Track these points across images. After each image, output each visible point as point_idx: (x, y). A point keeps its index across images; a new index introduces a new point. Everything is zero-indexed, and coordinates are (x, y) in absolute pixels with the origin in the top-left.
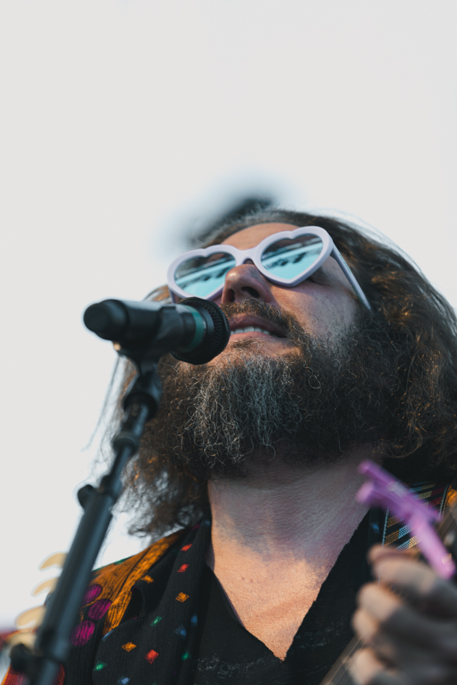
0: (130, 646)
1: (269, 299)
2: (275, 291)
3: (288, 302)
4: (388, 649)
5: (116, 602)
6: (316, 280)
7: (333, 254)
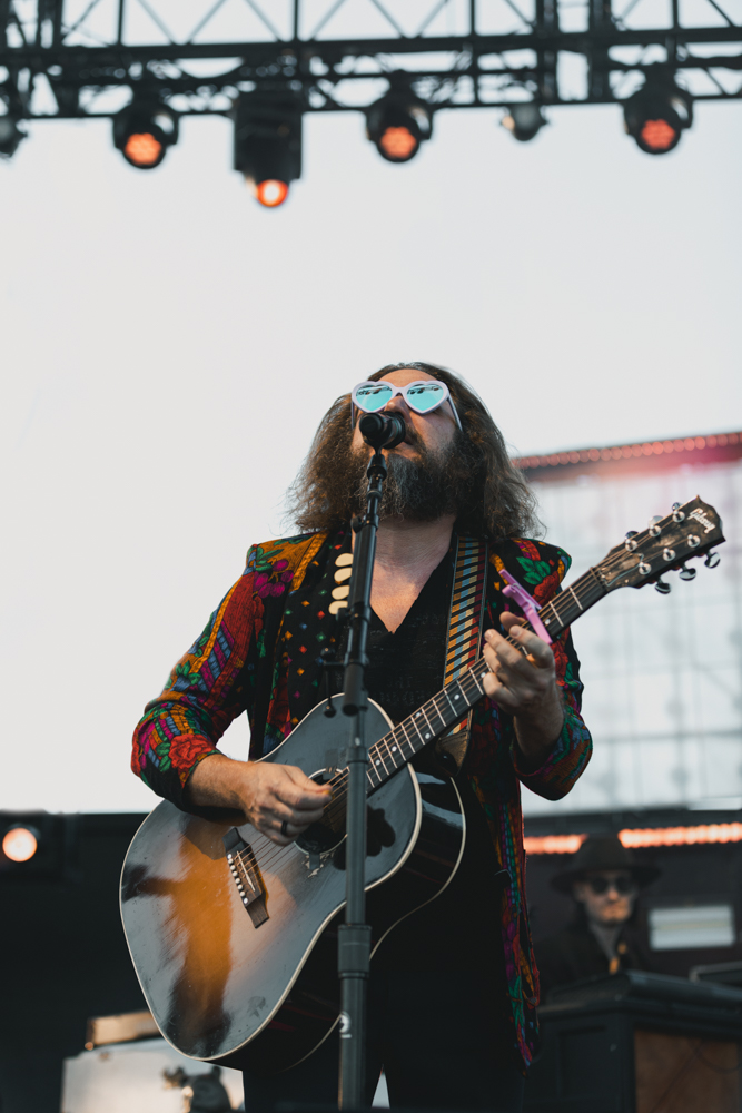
0: (306, 603)
1: (410, 420)
2: (412, 414)
3: (420, 425)
4: (504, 677)
5: (297, 574)
6: (437, 412)
7: (448, 400)
